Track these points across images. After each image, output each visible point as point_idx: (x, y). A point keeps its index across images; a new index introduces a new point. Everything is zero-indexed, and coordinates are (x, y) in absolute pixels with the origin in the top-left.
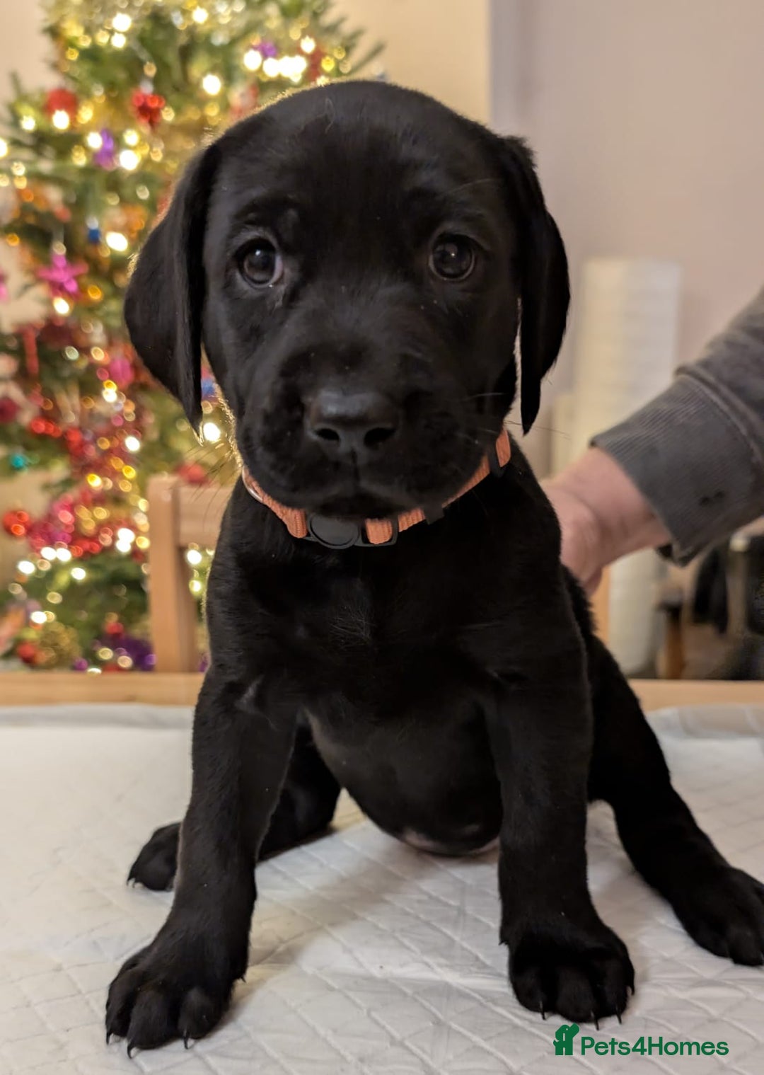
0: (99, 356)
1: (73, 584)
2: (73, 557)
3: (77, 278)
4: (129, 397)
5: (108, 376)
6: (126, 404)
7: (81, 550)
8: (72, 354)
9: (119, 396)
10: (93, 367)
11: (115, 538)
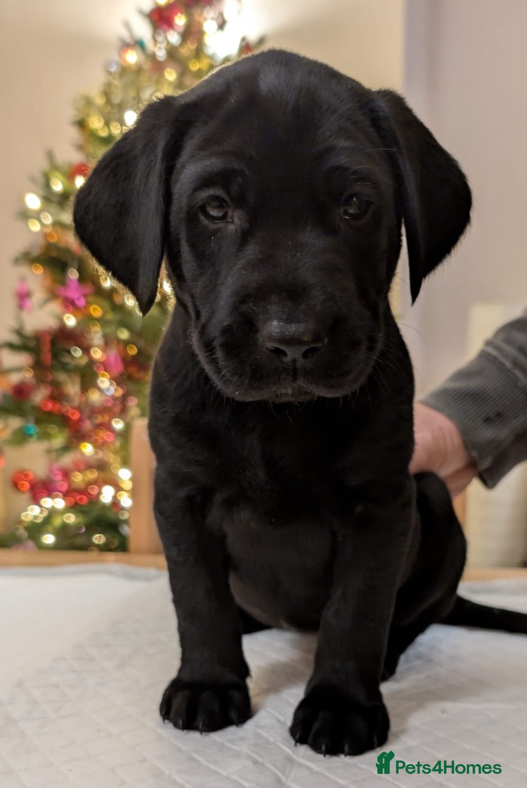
0: (97, 354)
1: (65, 527)
2: (66, 506)
3: (85, 296)
4: (118, 384)
5: (103, 369)
6: (116, 390)
7: (73, 500)
8: (78, 353)
9: (111, 384)
10: (92, 362)
11: (100, 493)
